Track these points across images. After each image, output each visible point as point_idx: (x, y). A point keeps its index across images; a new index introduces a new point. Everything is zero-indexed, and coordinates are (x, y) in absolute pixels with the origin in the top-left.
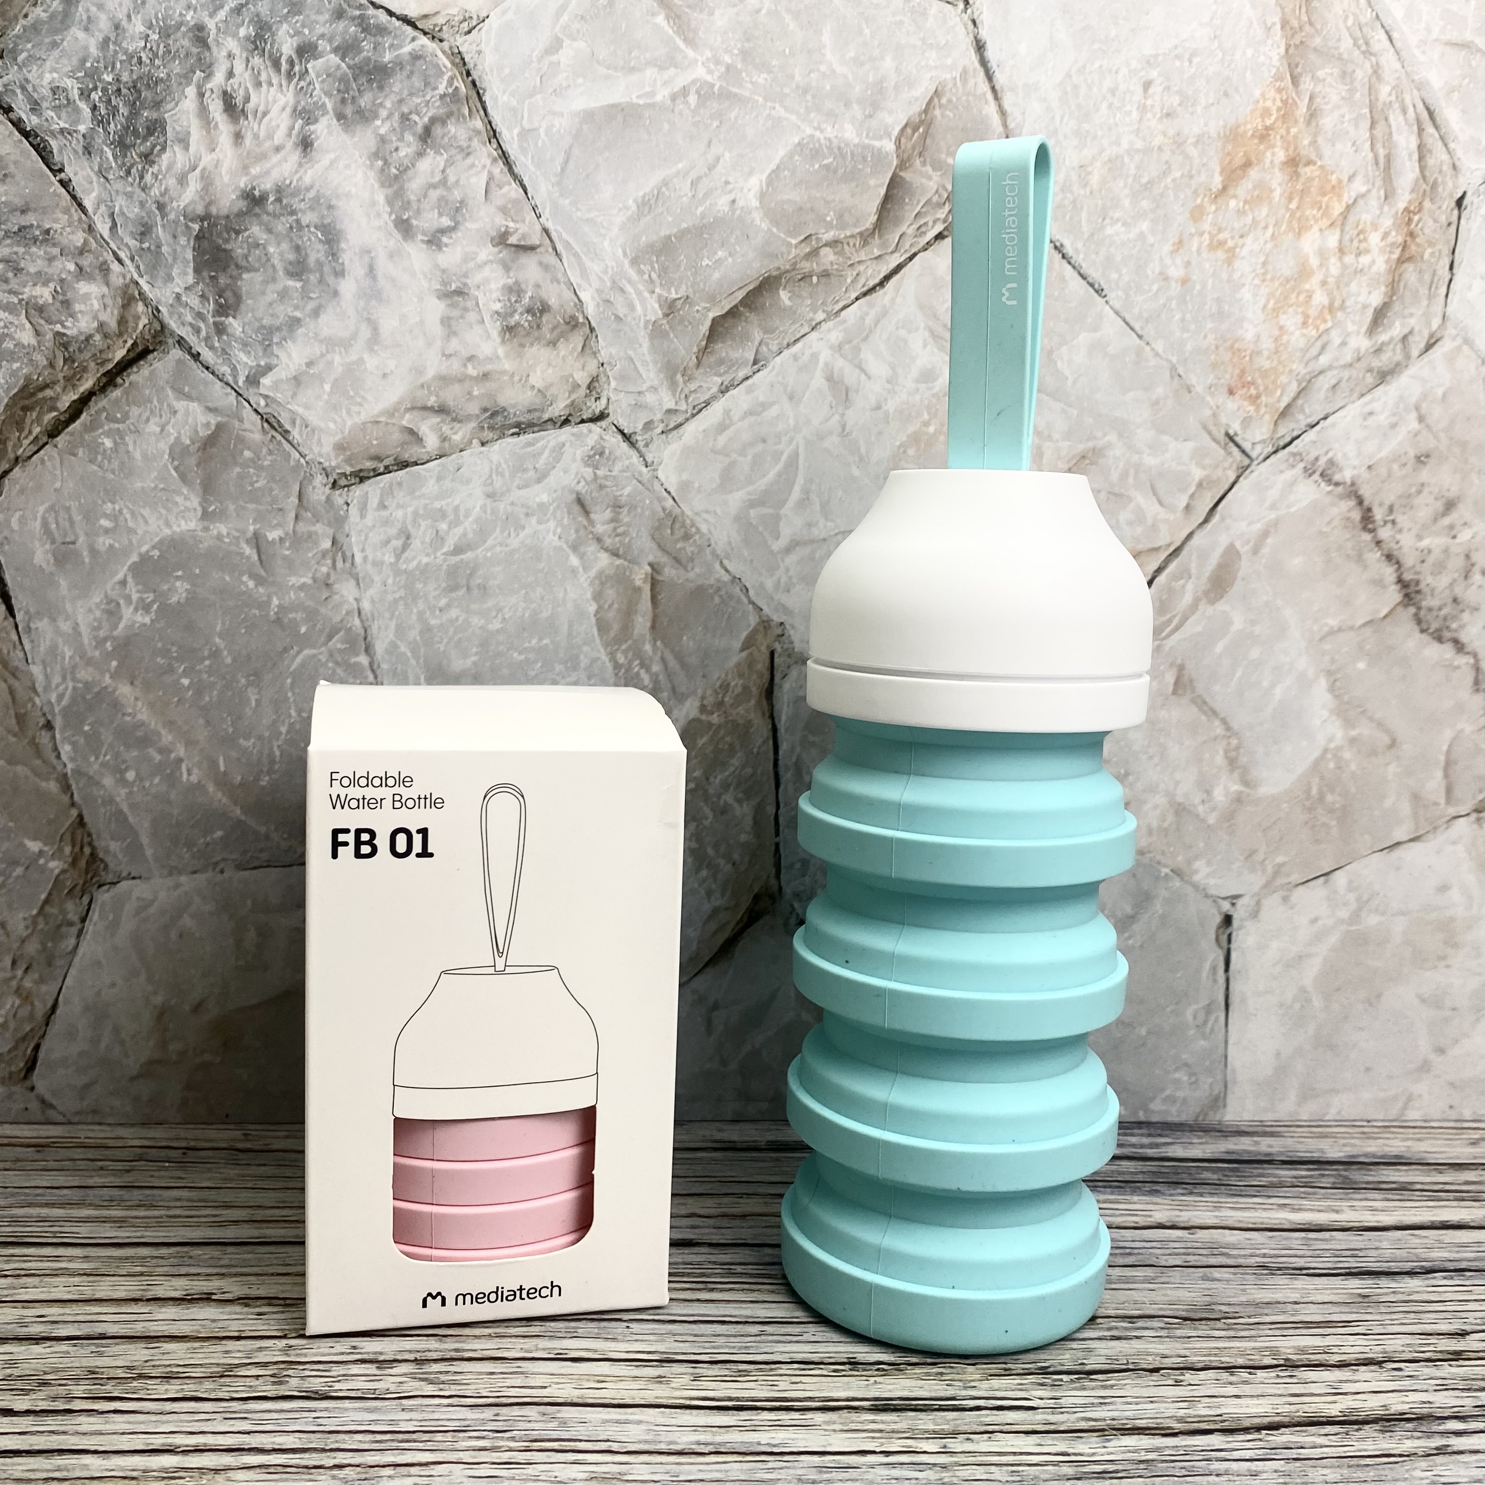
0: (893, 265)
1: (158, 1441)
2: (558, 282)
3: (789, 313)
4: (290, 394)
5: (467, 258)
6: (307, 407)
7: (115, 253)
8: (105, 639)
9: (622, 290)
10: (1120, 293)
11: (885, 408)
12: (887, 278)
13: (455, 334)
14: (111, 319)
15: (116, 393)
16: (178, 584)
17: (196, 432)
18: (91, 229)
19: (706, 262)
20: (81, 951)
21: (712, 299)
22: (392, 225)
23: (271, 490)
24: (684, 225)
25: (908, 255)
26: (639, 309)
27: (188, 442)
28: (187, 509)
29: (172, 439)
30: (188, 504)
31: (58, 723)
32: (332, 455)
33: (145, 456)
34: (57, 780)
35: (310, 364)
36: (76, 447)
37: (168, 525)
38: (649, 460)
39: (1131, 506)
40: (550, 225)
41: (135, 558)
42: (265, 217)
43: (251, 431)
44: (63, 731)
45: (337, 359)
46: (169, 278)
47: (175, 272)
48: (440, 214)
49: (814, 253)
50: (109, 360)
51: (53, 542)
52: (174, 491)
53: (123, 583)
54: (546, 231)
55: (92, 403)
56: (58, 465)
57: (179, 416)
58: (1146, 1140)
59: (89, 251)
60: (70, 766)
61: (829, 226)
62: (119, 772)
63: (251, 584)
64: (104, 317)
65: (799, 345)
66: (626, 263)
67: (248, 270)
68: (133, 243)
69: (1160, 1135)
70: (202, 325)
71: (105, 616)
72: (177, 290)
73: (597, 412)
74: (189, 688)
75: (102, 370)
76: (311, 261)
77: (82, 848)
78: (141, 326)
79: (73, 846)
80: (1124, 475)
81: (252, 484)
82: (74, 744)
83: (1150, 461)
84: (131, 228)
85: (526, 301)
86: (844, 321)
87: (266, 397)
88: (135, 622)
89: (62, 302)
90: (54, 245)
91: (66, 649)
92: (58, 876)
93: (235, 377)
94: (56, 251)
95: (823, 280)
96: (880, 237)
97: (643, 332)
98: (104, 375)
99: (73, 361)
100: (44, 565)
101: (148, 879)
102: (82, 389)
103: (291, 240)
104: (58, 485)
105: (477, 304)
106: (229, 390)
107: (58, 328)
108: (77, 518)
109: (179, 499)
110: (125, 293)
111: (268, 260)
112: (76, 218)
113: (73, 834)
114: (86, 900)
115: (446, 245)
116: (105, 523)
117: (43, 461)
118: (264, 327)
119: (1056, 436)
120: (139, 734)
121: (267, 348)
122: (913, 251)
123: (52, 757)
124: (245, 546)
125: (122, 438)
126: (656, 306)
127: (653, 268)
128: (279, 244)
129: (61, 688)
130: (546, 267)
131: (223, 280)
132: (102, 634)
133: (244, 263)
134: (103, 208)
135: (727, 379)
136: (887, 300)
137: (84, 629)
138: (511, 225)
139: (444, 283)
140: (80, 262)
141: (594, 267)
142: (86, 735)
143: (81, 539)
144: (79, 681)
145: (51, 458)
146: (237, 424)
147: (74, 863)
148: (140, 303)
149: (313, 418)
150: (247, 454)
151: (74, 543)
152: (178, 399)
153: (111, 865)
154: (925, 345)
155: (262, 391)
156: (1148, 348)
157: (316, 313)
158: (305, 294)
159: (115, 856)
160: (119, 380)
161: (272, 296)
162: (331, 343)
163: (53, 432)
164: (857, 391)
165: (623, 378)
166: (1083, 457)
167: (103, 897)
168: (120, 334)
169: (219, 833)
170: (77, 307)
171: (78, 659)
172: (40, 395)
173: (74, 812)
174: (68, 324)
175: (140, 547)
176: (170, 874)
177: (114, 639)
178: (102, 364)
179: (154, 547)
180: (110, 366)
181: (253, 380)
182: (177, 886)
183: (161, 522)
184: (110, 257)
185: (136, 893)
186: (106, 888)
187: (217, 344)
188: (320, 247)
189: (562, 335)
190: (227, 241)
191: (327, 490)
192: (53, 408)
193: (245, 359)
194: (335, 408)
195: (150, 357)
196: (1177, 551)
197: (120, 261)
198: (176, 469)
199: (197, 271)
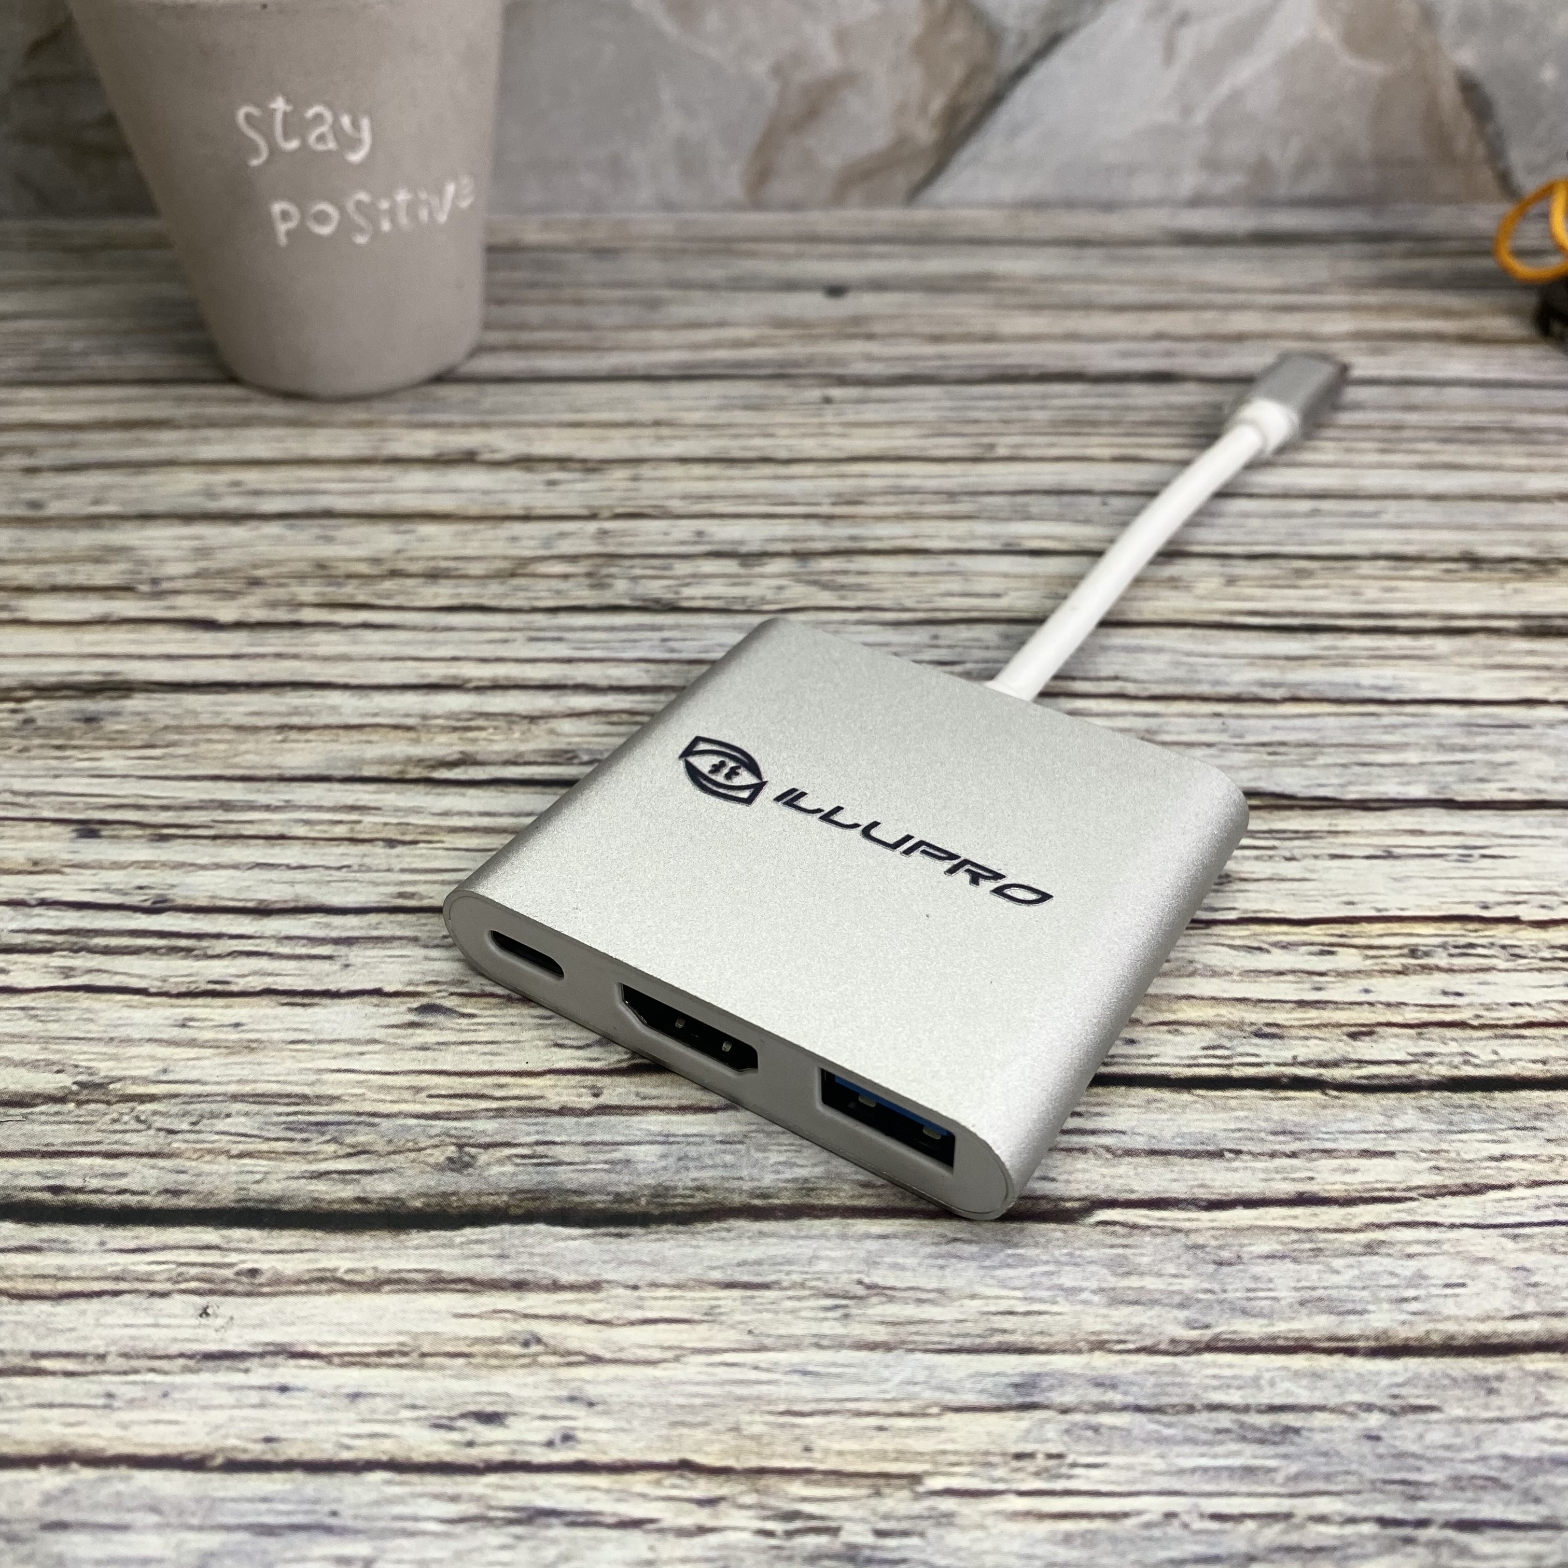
1: (436, 672)
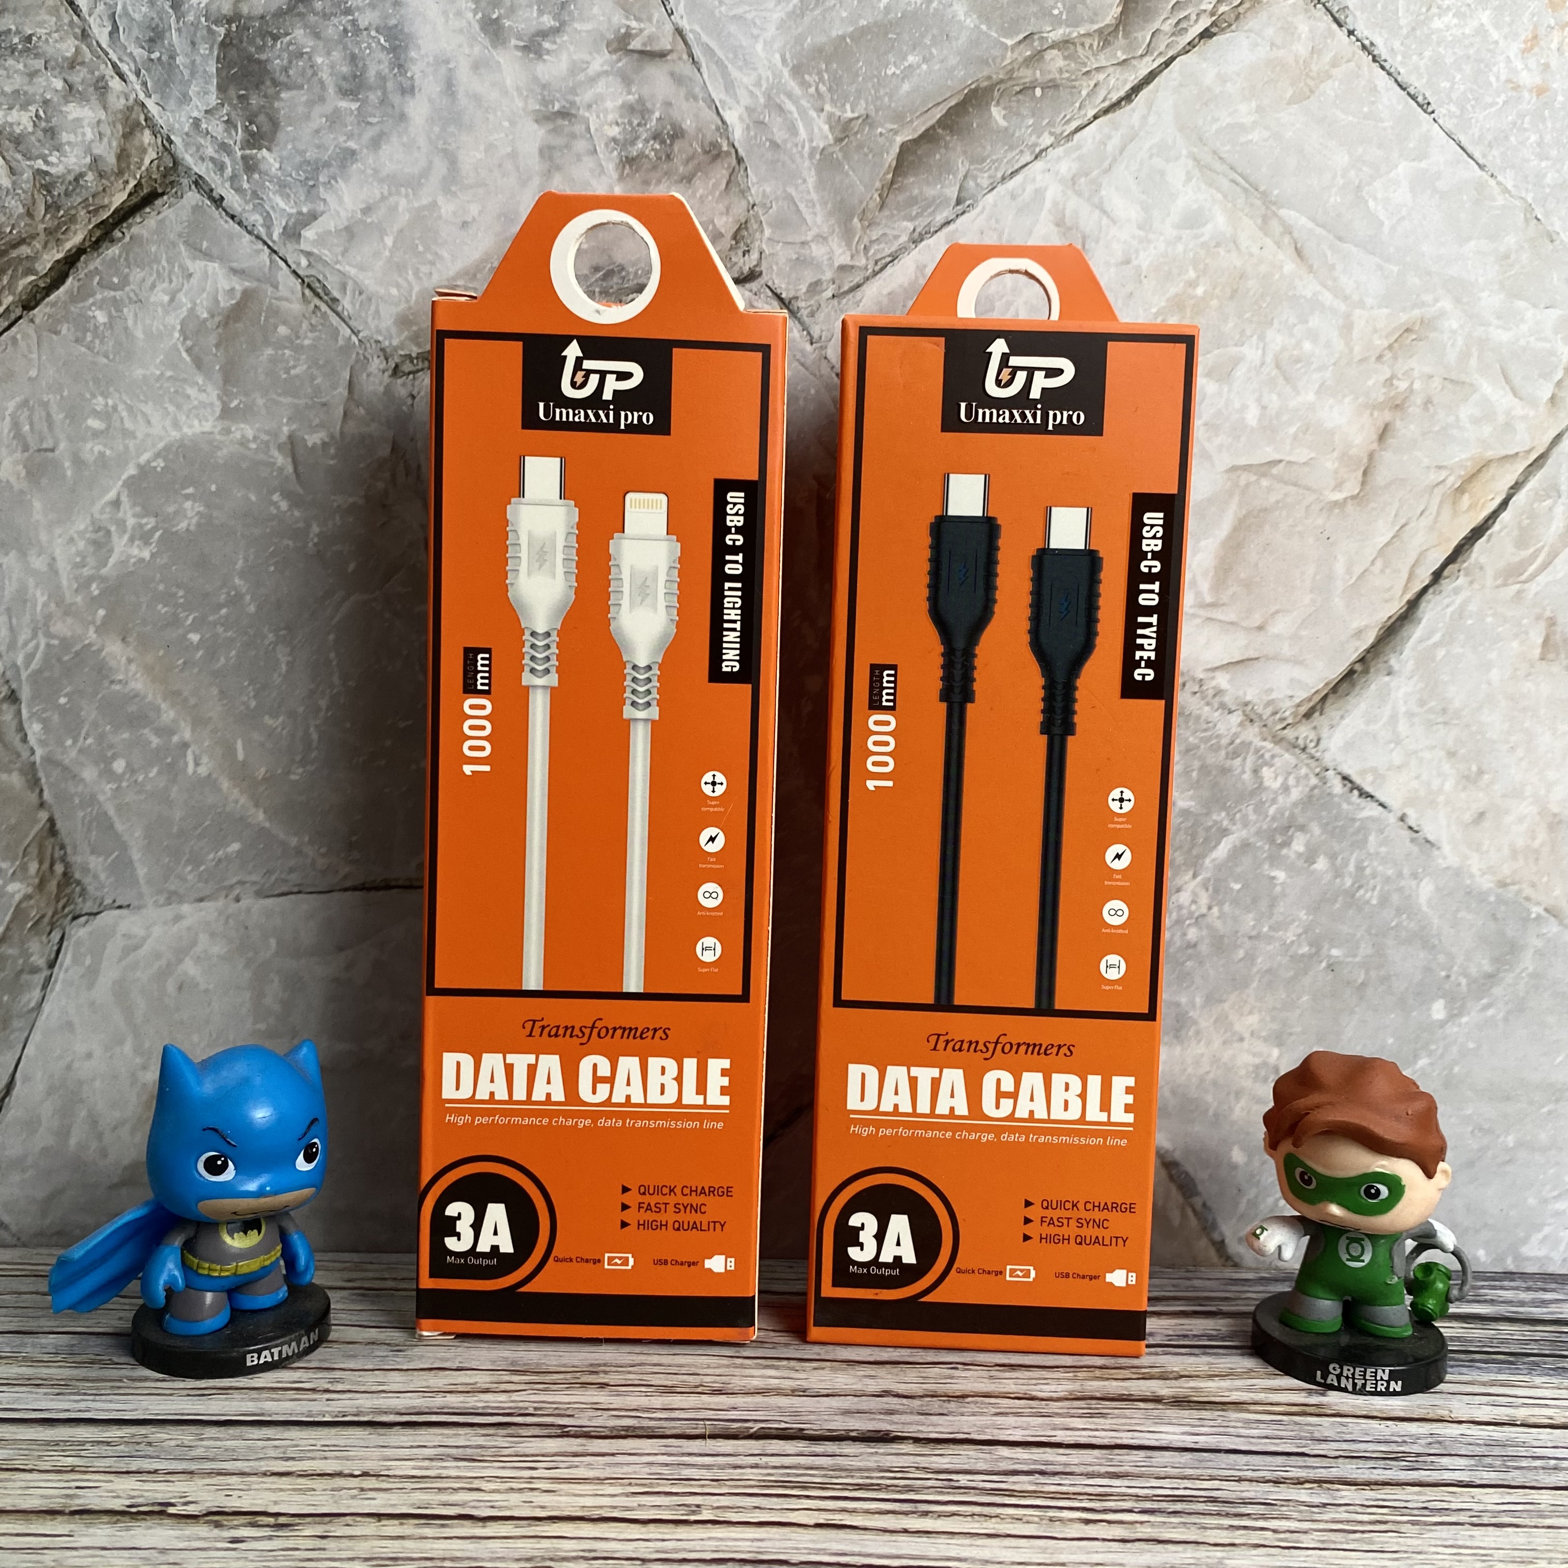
0: (1143, 72)
2: (695, 98)
3: (1006, 137)
4: (339, 250)
5: (575, 68)
6: (362, 268)
7: (114, 66)
8: (90, 579)
9: (780, 109)
10: (1453, 108)
11: (1135, 263)
12: (1136, 90)
13: (558, 168)
14: (108, 152)
15: (112, 251)
16: (188, 504)
17: (217, 301)
18: (85, 35)
19: (891, 70)
20: (47, 1008)
21: (899, 118)
22: (477, 27)
23: (313, 378)
24: (863, 22)
25: (1162, 60)
26: (803, 133)
27: (205, 315)
28: (203, 405)
29: (184, 312)
30: (203, 398)
31: (25, 694)
32: (394, 330)
33: (148, 334)
34: (22, 772)
35: (367, 210)
36: (59, 321)
37: (176, 425)
38: (816, 335)
39: (1476, 396)
40: (685, 24)
41: (132, 470)
42: (312, 18)
43: (287, 300)
44: (29, 706)
45: (403, 202)
46: (185, 99)
47: (193, 90)
48: (541, 12)
49: (1037, 57)
50: (103, 207)
51: (26, 448)
52: (185, 381)
53: (116, 503)
54: (679, 32)
55: (80, 264)
56: (35, 348)
57: (194, 281)
58: (1523, 1296)
59: (82, 63)
60: (39, 752)
61: (1057, 22)
62: (104, 760)
63: (284, 505)
64: (98, 150)
65: (1018, 178)
66: (786, 73)
67: (289, 88)
68: (138, 52)
69: (1545, 1290)
70: (227, 160)
71: (92, 549)
72: (195, 114)
73: (746, 270)
74: (197, 647)
75: (96, 221)
76: (371, 73)
77: (52, 865)
78: (147, 162)
79: (41, 863)
80: (1465, 356)
81: (287, 370)
82: (45, 722)
83: (1501, 336)
84: (136, 32)
85: (652, 123)
86: (1079, 147)
87: (308, 254)
88: (129, 557)
89: (45, 131)
90: (37, 56)
91: (38, 593)
92: (20, 902)
93: (268, 226)
94: (39, 64)
95: (1050, 93)
96: (1126, 35)
97: (807, 163)
98: (97, 226)
99: (58, 209)
100: (13, 480)
101: (139, 908)
102: (68, 245)
103: (345, 48)
104: (33, 373)
105: (588, 129)
106: (260, 245)
107: (40, 164)
108: (58, 417)
109: (191, 391)
110: (127, 119)
111: (315, 74)
112: (66, 20)
113: (41, 847)
114: (56, 936)
115: (548, 52)
116: (94, 423)
117: (14, 340)
118: (308, 163)
119: (1369, 301)
120: (132, 708)
121: (311, 190)
122: (1170, 54)
123: (16, 740)
124: (276, 453)
125: (119, 310)
126: (826, 128)
127: (821, 79)
128: (328, 54)
129: (31, 645)
130: (678, 79)
131: (255, 101)
132: (86, 572)
133: (283, 78)
134: (101, 7)
135: (921, 223)
136: (1136, 119)
137: (63, 566)
138: (634, 24)
139: (545, 102)
140: (69, 78)
141: (744, 79)
142: (62, 710)
143: (62, 446)
144: (54, 637)
145: (26, 336)
146: (270, 290)
147: (41, 885)
148: (147, 132)
149: (369, 281)
150: (283, 330)
151: (52, 450)
152: (194, 258)
153: (91, 889)
154: (1189, 178)
155: (304, 246)
156: (1492, 182)
157: (376, 143)
158: (362, 119)
159: (95, 877)
160: (117, 234)
161: (318, 121)
162: (396, 183)
163: (29, 303)
164: (1097, 241)
165: (780, 224)
166: (1407, 330)
167: (79, 933)
168: (120, 173)
169: (235, 847)
170: (65, 137)
171: (53, 605)
172: (14, 254)
173: (43, 816)
174: (53, 159)
175: (138, 456)
176: (168, 902)
177: (103, 579)
178: (96, 211)
179: (157, 455)
180: (105, 215)
181: (292, 233)
182: (178, 918)
183: (168, 423)
184: (110, 71)
185: (123, 927)
186: (83, 919)
187: (246, 186)
188: (383, 56)
189: (698, 168)
190: (261, 49)
191: (386, 378)
192: (30, 271)
193: (282, 204)
194: (400, 268)
195: (158, 202)
196: (1541, 459)
197: (122, 76)
198: (188, 351)
199: (221, 88)
